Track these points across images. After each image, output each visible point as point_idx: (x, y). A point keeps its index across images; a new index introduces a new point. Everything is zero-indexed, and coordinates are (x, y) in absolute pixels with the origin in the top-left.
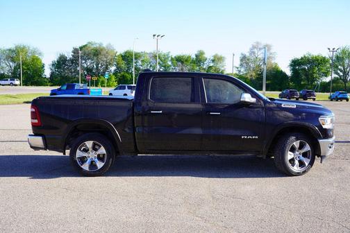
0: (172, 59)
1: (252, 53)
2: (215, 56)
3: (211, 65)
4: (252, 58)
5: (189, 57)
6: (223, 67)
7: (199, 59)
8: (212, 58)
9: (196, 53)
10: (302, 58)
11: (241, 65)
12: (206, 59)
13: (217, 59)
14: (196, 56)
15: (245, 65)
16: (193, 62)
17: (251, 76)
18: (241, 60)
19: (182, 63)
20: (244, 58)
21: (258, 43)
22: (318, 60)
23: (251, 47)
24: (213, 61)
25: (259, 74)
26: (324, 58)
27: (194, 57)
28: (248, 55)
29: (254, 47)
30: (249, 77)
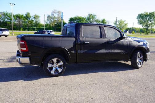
0: (14, 16)
1: (53, 14)
2: (35, 16)
3: (33, 19)
4: (53, 17)
5: (22, 15)
6: (39, 20)
7: (27, 16)
8: (34, 16)
9: (26, 13)
10: (74, 18)
11: (48, 20)
12: (31, 17)
13: (36, 17)
14: (26, 15)
15: (49, 20)
16: (24, 18)
17: (53, 25)
18: (48, 18)
19: (19, 18)
20: (49, 17)
21: (55, 10)
22: (80, 19)
23: (52, 12)
24: (34, 18)
25: (56, 24)
26: (83, 18)
27: (25, 15)
28: (50, 15)
29: (53, 12)
30: (52, 26)
